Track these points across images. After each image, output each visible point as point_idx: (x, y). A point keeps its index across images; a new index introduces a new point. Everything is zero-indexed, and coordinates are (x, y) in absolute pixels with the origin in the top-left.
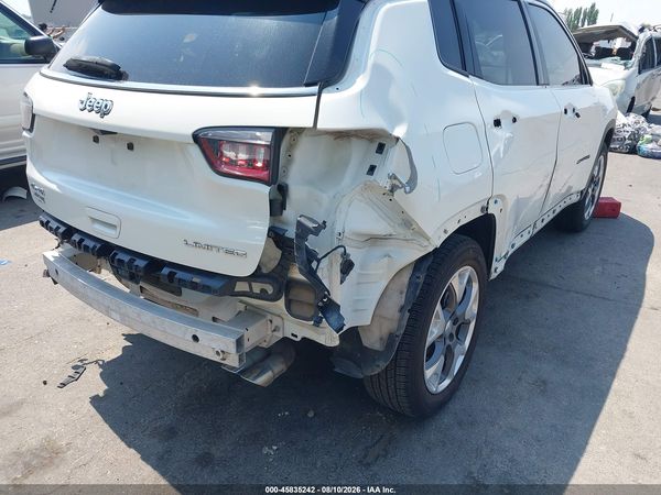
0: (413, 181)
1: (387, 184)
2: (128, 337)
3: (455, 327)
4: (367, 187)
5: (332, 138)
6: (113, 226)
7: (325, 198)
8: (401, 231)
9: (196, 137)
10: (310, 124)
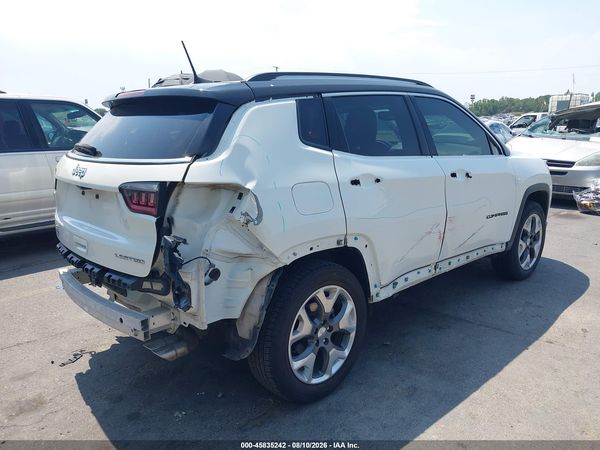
0: (260, 217)
1: (243, 220)
2: (119, 339)
3: (330, 334)
4: (230, 221)
5: (208, 190)
6: (84, 247)
7: (199, 227)
8: (258, 251)
9: (121, 189)
10: (180, 180)
